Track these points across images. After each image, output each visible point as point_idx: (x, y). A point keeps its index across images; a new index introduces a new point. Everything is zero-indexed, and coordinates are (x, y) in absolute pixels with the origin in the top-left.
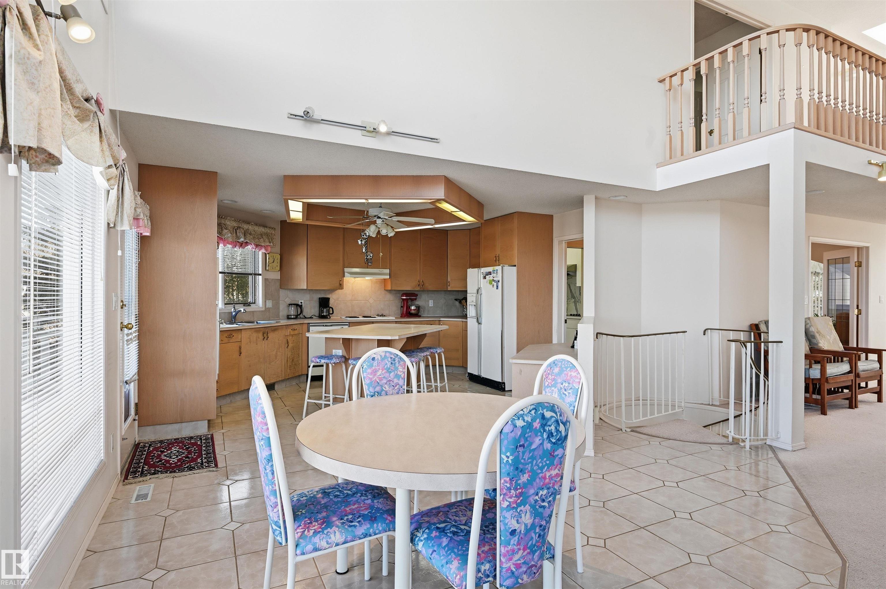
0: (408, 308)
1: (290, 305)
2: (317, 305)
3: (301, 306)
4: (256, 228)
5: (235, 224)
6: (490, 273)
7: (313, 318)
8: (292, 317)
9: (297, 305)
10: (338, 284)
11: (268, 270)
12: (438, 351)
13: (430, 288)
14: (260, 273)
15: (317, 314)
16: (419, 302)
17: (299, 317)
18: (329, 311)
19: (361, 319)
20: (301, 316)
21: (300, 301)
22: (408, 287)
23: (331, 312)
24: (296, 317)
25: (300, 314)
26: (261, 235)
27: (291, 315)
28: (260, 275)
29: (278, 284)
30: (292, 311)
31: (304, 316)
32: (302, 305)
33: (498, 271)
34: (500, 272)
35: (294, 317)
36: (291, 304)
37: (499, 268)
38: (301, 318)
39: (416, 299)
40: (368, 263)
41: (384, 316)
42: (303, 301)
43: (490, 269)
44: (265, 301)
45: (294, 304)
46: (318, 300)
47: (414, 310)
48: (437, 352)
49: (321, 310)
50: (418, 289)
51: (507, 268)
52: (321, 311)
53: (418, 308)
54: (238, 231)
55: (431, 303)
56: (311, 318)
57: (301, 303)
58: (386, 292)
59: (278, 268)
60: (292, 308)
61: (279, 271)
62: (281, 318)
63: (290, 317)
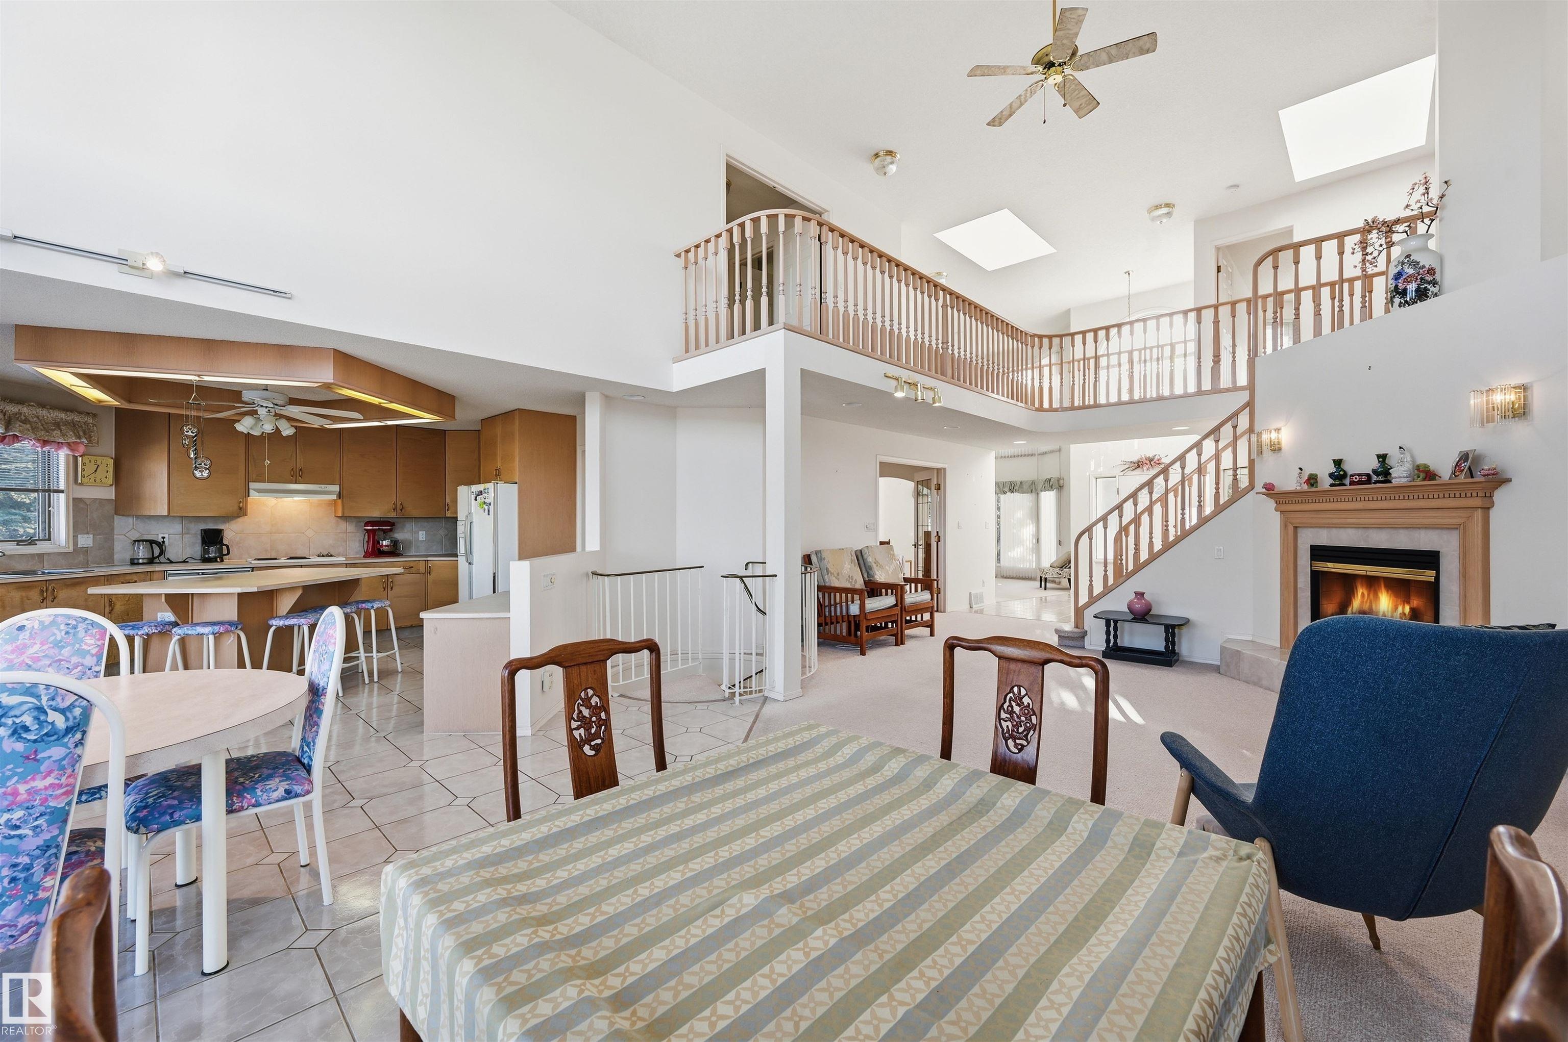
0: (376, 543)
1: (135, 541)
2: (197, 540)
3: (161, 545)
4: (42, 412)
6: (480, 493)
7: (187, 562)
8: (141, 561)
9: (152, 542)
10: (236, 508)
11: (82, 484)
12: (376, 606)
13: (415, 513)
14: (62, 488)
15: (198, 555)
16: (399, 535)
17: (157, 561)
18: (221, 550)
19: (283, 561)
20: (162, 559)
21: (160, 536)
22: (376, 513)
23: (225, 552)
24: (151, 561)
25: (158, 557)
26: (57, 425)
27: (138, 559)
28: (63, 491)
29: (110, 508)
30: (142, 553)
31: (168, 559)
32: (163, 542)
33: (490, 490)
34: (491, 491)
35: (146, 561)
36: (139, 541)
37: (490, 486)
38: (161, 563)
39: (391, 530)
40: (297, 476)
41: (331, 556)
42: (166, 536)
43: (481, 487)
44: (75, 537)
45: (146, 541)
46: (199, 532)
47: (386, 546)
48: (373, 607)
49: (206, 549)
50: (393, 514)
51: (502, 486)
52: (205, 551)
53: (395, 543)
55: (422, 535)
56: (184, 562)
57: (163, 538)
58: (339, 520)
59: (110, 480)
60: (141, 548)
61: (111, 485)
62: (116, 563)
63: (136, 561)
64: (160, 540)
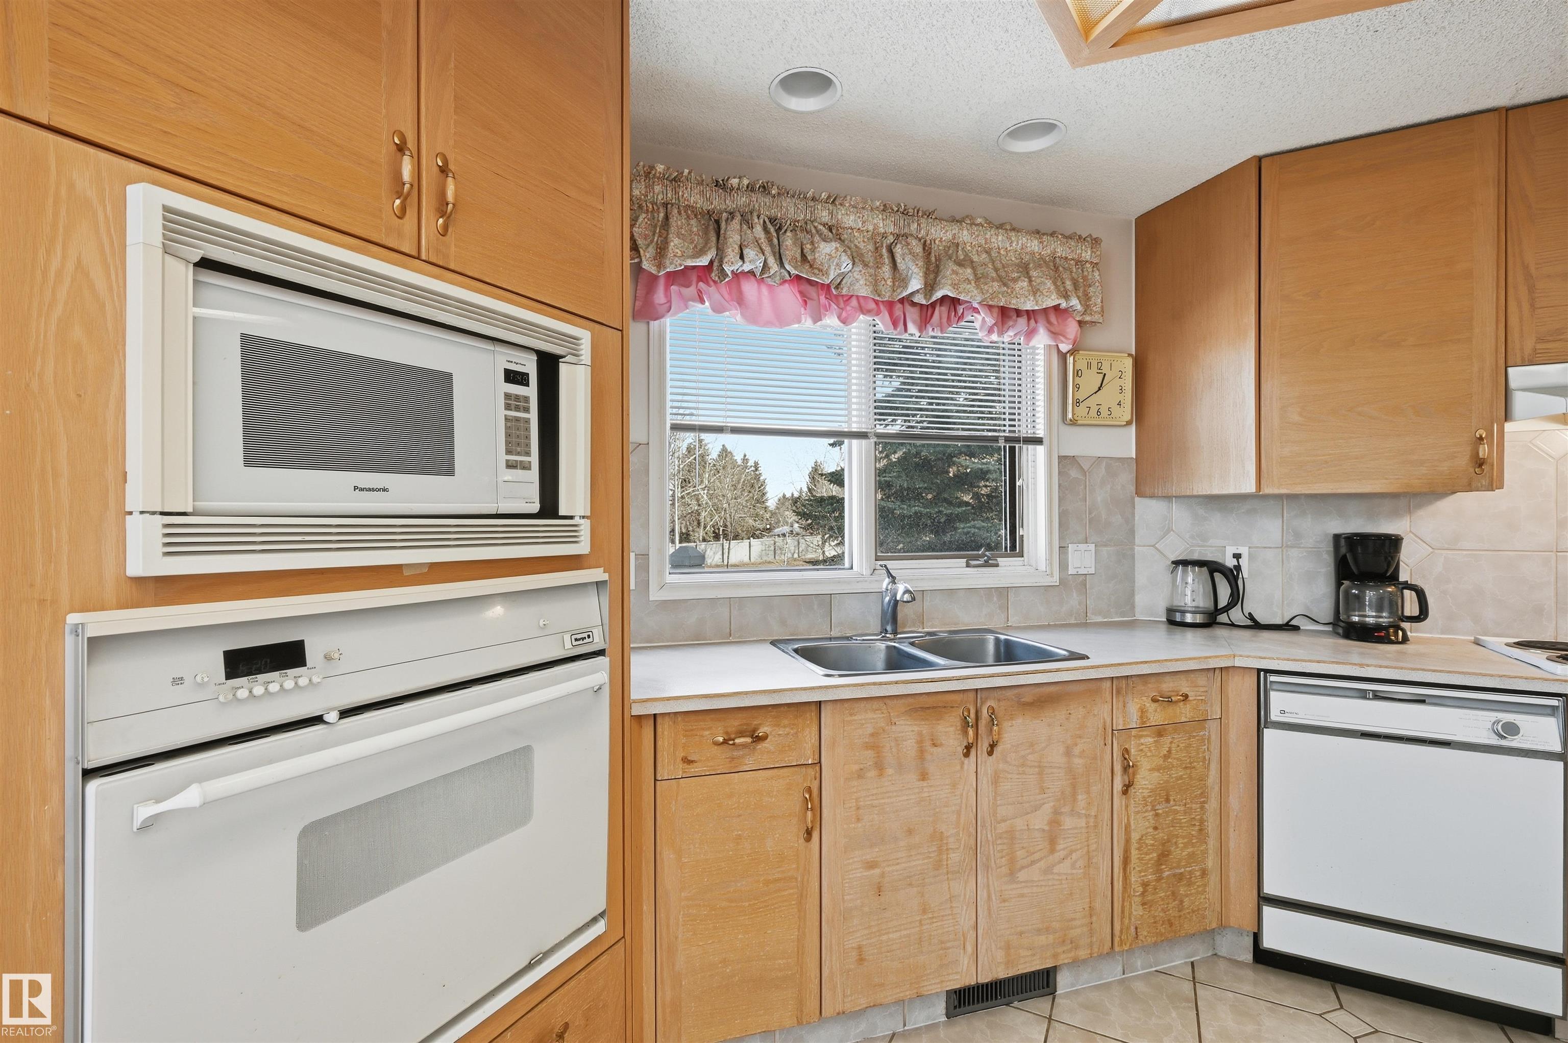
1: (1177, 563)
2: (1325, 569)
3: (1233, 575)
4: (998, 240)
5: (885, 225)
7: (1296, 628)
8: (1189, 618)
9: (1213, 568)
10: (1463, 461)
11: (1074, 423)
14: (1040, 433)
15: (1325, 611)
17: (1223, 618)
18: (1395, 606)
20: (1236, 615)
21: (1231, 550)
23: (1411, 607)
24: (1211, 621)
25: (1226, 609)
26: (1024, 269)
27: (1183, 612)
28: (1038, 441)
29: (1126, 479)
30: (1191, 593)
31: (1251, 617)
32: (1238, 568)
35: (1199, 619)
36: (1185, 563)
38: (1233, 625)
42: (1244, 551)
44: (1063, 549)
45: (1201, 564)
46: (1327, 549)
49: (1347, 593)
52: (1347, 604)
54: (898, 250)
56: (1288, 627)
57: (1237, 556)
59: (1126, 412)
60: (1190, 580)
61: (1129, 423)
62: (1139, 617)
63: (1178, 617)
64: (1230, 562)
